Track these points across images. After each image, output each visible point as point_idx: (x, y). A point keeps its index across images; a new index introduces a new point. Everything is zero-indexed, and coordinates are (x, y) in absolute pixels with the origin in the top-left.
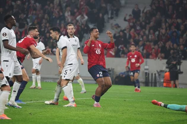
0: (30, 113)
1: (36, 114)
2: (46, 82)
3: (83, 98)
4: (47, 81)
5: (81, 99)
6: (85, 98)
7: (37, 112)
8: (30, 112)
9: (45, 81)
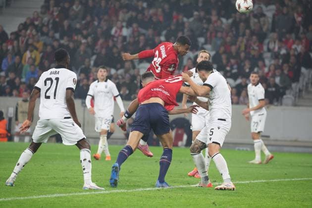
0: (214, 203)
1: (223, 204)
2: (239, 150)
3: (302, 178)
4: (241, 149)
5: (300, 179)
6: (305, 179)
7: (225, 200)
8: (213, 201)
9: (237, 148)
